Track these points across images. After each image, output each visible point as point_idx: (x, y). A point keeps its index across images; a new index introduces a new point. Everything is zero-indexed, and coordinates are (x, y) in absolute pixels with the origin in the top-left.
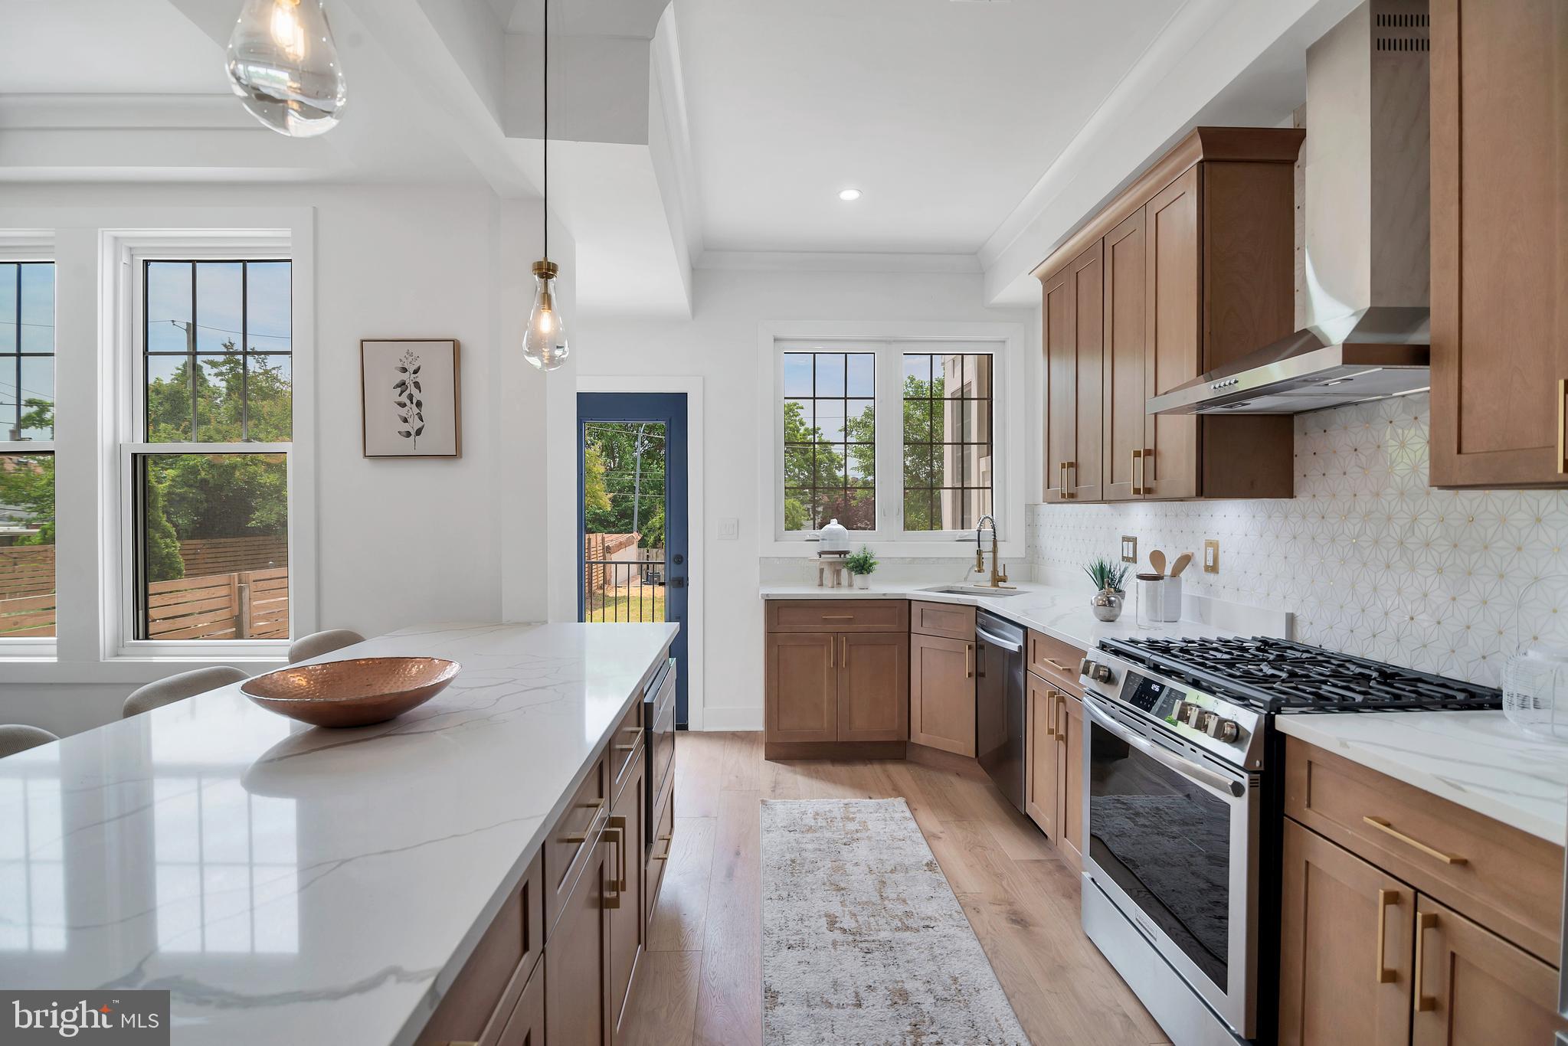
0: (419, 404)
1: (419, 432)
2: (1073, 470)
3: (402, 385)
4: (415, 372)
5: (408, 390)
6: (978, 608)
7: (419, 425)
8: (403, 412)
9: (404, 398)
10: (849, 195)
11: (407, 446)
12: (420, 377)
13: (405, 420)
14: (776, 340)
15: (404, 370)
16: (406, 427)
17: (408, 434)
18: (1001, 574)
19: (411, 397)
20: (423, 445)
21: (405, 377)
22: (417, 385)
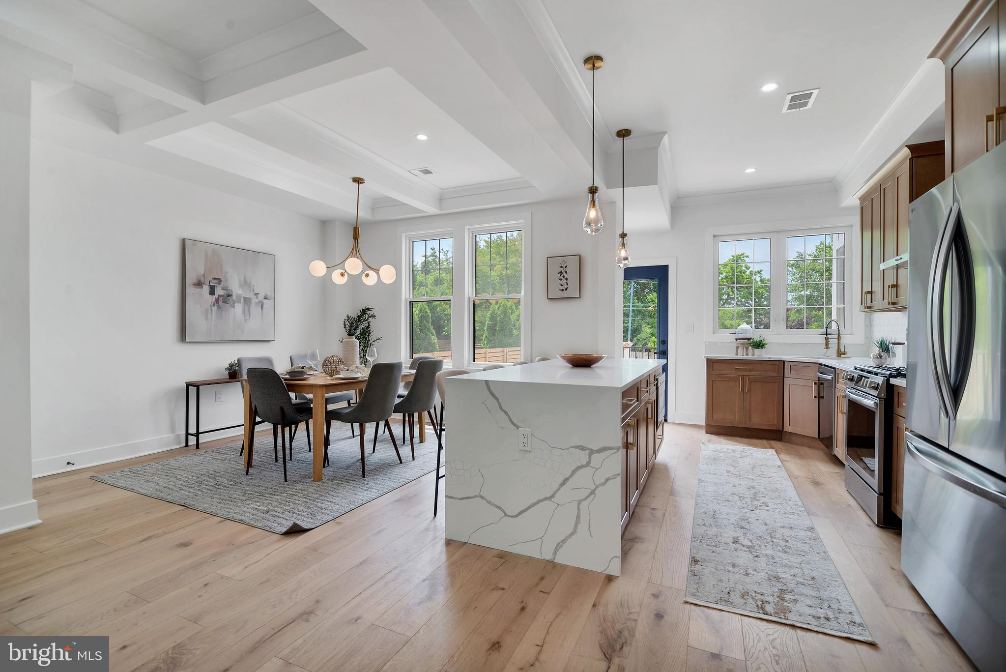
0: (567, 279)
1: (566, 289)
2: (869, 295)
3: (561, 272)
4: (565, 267)
5: (563, 274)
6: (820, 364)
7: (566, 286)
8: (561, 282)
9: (561, 277)
10: (750, 170)
11: (562, 294)
12: (567, 269)
13: (562, 285)
14: (714, 236)
15: (562, 267)
16: (562, 288)
17: (563, 290)
18: (842, 350)
19: (564, 277)
20: (568, 294)
21: (562, 269)
22: (566, 272)
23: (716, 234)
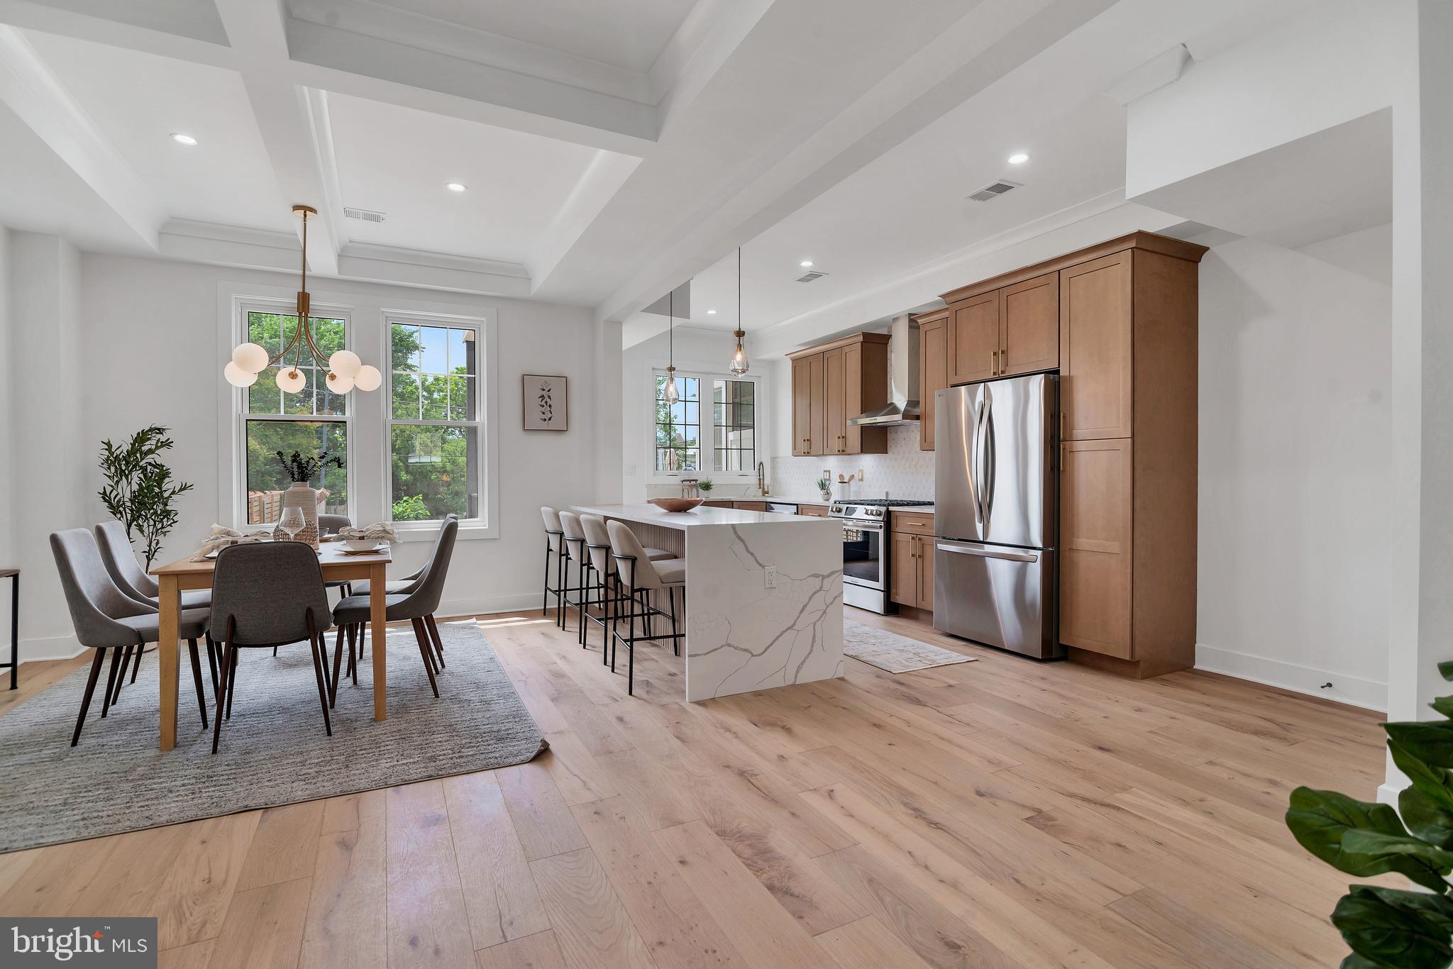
0: (550, 406)
1: (550, 419)
2: (809, 442)
3: (542, 397)
4: (549, 391)
5: (545, 399)
6: (766, 502)
7: (550, 415)
8: (543, 409)
9: (543, 403)
10: (712, 312)
11: (544, 425)
12: (551, 394)
13: (544, 413)
14: (653, 369)
15: (544, 390)
16: (544, 417)
17: (545, 420)
18: (766, 490)
19: (546, 403)
20: (552, 425)
21: (544, 393)
22: (549, 397)
23: (655, 367)
